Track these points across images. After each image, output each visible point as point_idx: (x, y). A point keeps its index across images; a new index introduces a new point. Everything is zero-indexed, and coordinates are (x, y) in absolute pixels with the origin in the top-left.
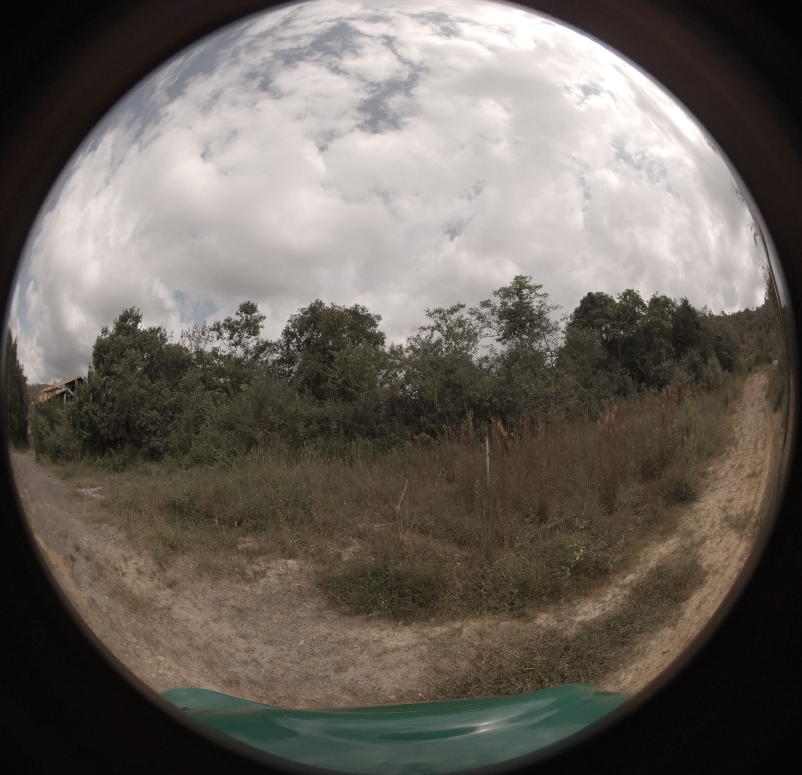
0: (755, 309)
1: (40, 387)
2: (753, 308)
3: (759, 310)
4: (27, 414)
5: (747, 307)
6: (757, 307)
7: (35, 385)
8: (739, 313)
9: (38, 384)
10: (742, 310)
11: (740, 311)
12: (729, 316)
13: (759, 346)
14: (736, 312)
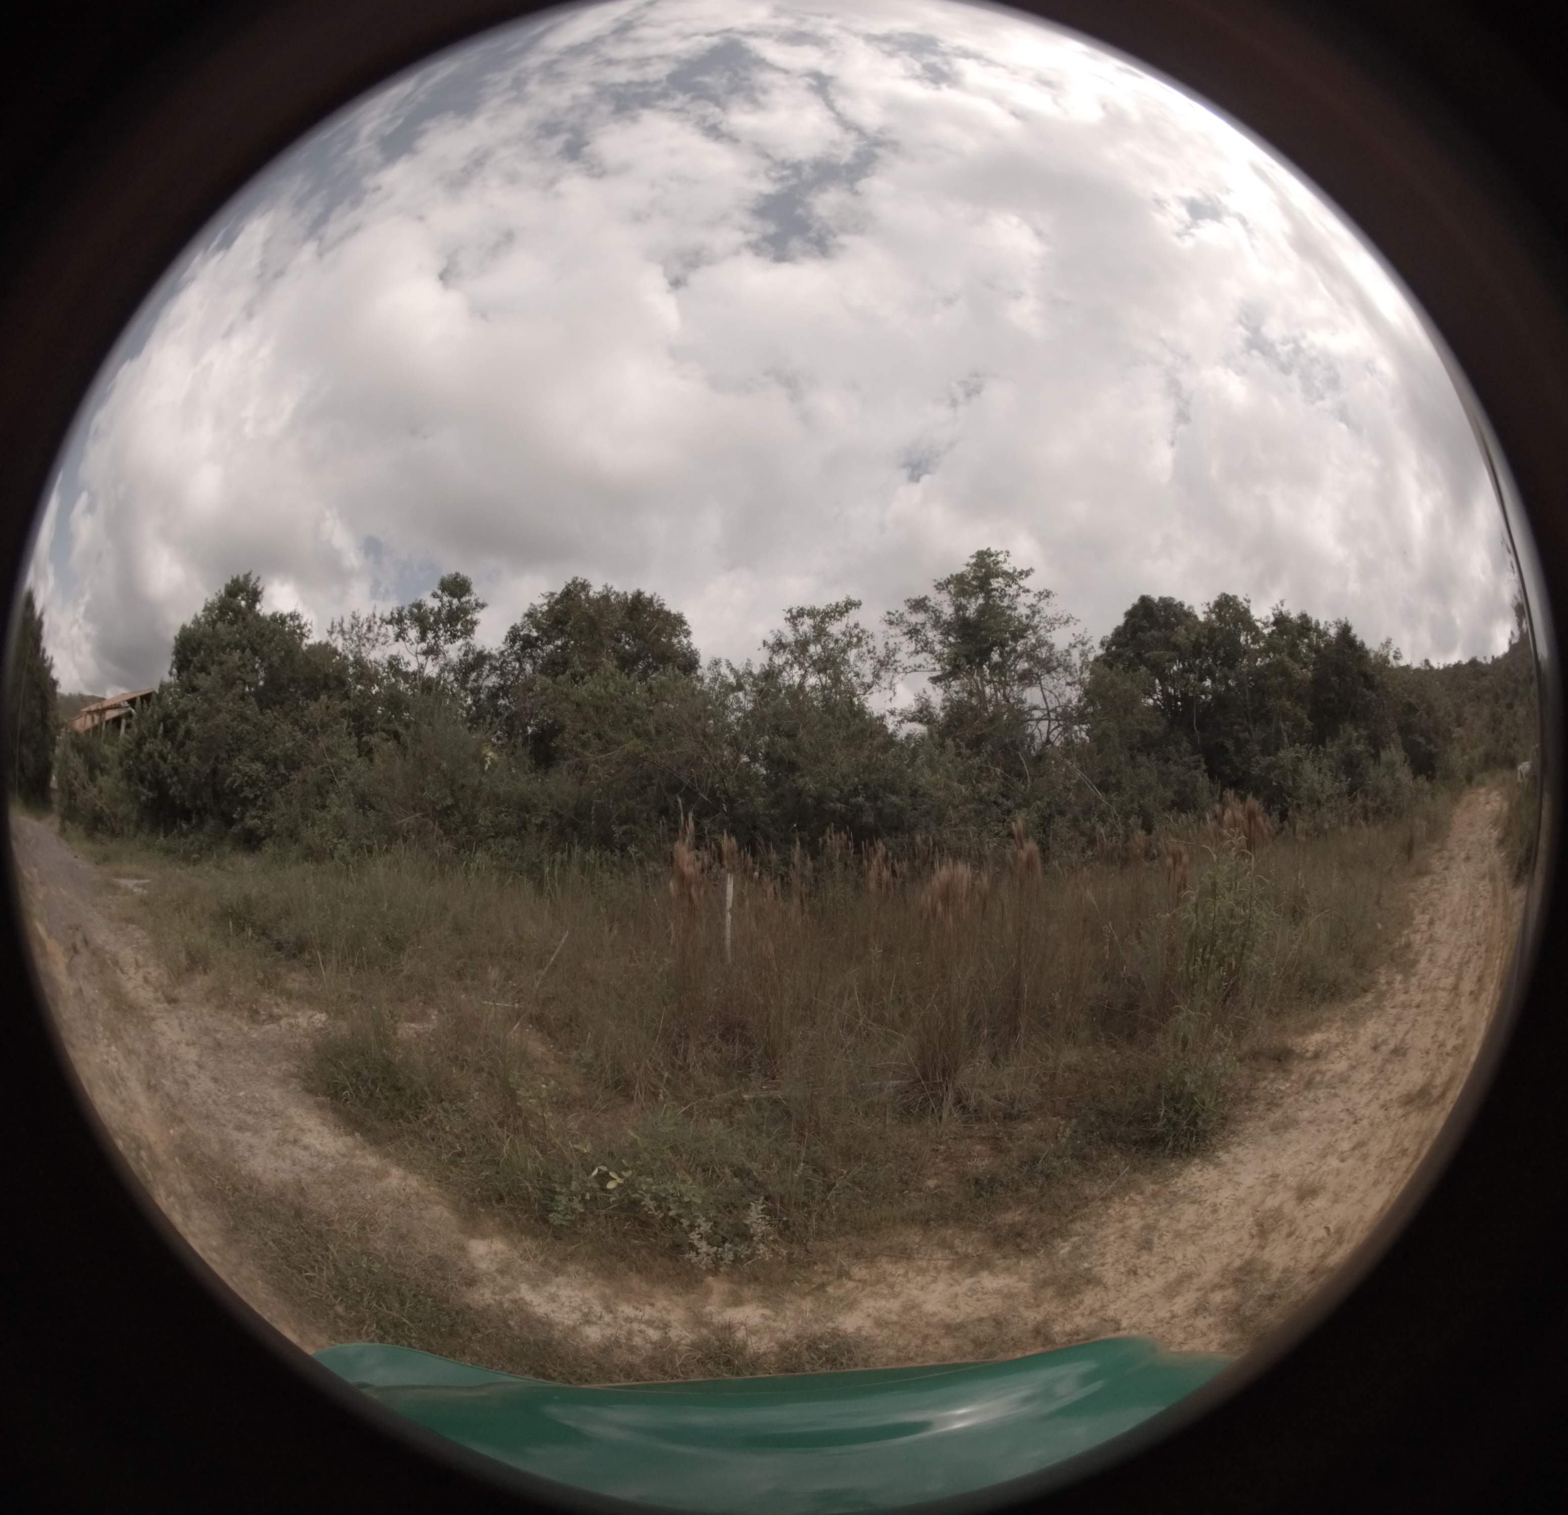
0: (1489, 661)
1: (83, 700)
2: (1485, 658)
3: (1496, 661)
4: (53, 751)
5: (1473, 655)
6: (1493, 657)
7: (75, 696)
8: (1458, 666)
9: (80, 695)
10: (1465, 661)
11: (1460, 661)
12: (1438, 671)
13: (1493, 731)
14: (1453, 663)
